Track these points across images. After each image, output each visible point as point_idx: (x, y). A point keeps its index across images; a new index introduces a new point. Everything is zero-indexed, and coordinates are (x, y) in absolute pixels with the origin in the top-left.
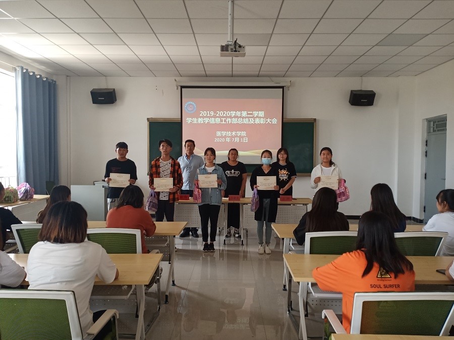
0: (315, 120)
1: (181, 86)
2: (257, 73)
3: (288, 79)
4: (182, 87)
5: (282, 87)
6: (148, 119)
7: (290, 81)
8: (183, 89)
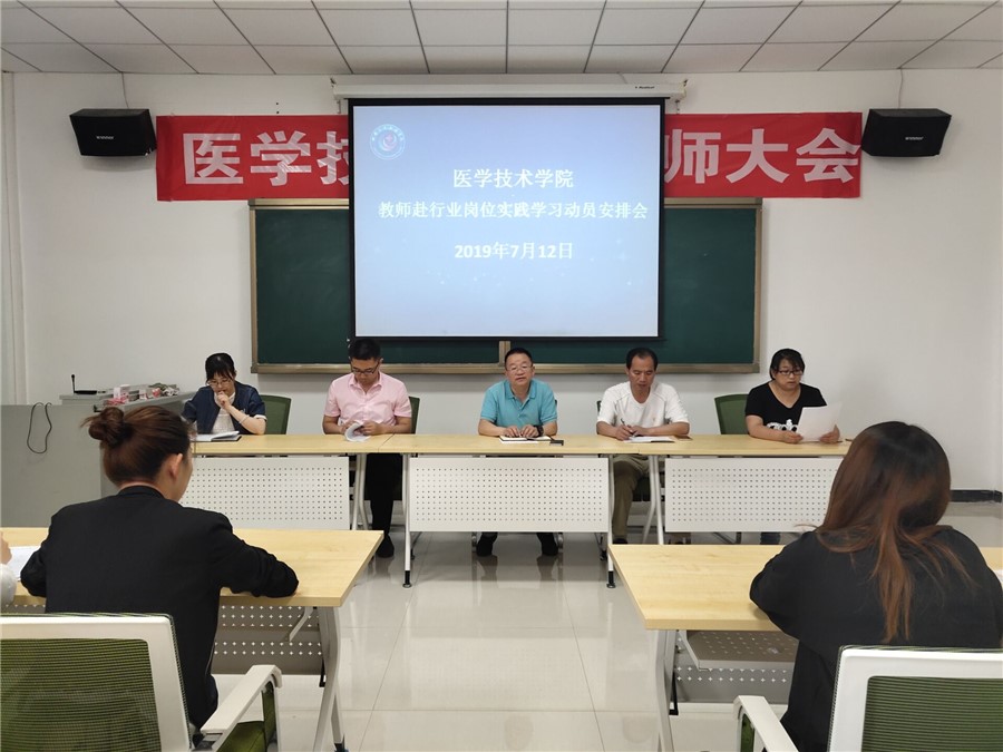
0: (759, 201)
1: (349, 99)
2: (582, 54)
3: (680, 78)
4: (354, 102)
5: (660, 101)
6: (252, 203)
7: (683, 80)
8: (355, 108)
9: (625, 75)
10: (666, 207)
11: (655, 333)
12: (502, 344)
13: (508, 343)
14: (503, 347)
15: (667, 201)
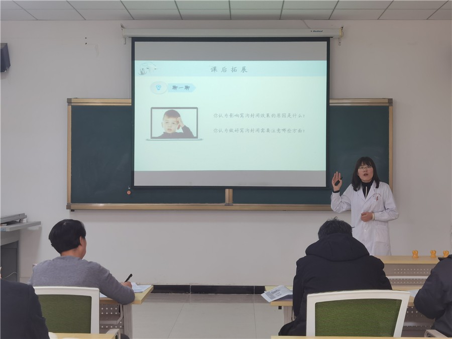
0: (390, 101)
2: (278, 12)
3: (339, 24)
4: (135, 39)
5: (327, 39)
6: (69, 101)
7: (340, 27)
8: (136, 43)
9: (305, 21)
10: (330, 105)
11: (325, 185)
12: (227, 191)
13: (231, 190)
14: (228, 193)
15: (331, 101)
